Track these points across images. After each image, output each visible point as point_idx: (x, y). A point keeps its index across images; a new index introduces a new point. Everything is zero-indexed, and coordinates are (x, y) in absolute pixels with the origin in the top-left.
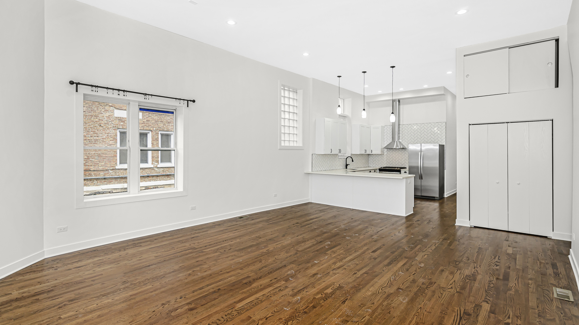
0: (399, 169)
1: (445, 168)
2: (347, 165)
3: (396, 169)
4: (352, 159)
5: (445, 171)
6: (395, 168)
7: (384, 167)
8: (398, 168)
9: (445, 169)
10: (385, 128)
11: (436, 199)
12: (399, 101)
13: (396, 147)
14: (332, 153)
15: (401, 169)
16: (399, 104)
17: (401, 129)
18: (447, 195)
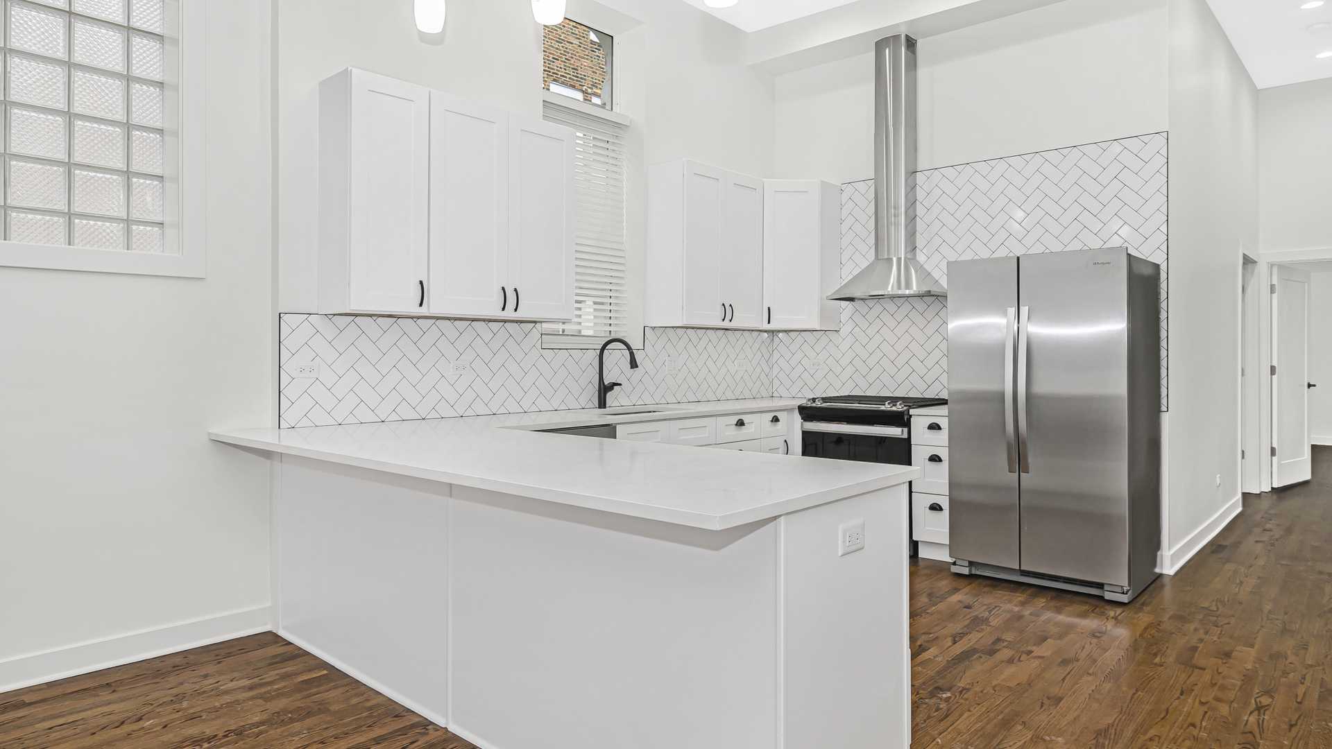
0: (899, 407)
1: (1164, 401)
2: (605, 389)
3: (887, 407)
4: (632, 354)
5: (1166, 420)
6: (882, 400)
7: (825, 400)
8: (894, 400)
9: (1164, 408)
10: (845, 197)
11: (1108, 596)
12: (911, 44)
13: (899, 288)
14: (423, 311)
15: (912, 412)
16: (912, 65)
17: (920, 194)
18: (1175, 558)
